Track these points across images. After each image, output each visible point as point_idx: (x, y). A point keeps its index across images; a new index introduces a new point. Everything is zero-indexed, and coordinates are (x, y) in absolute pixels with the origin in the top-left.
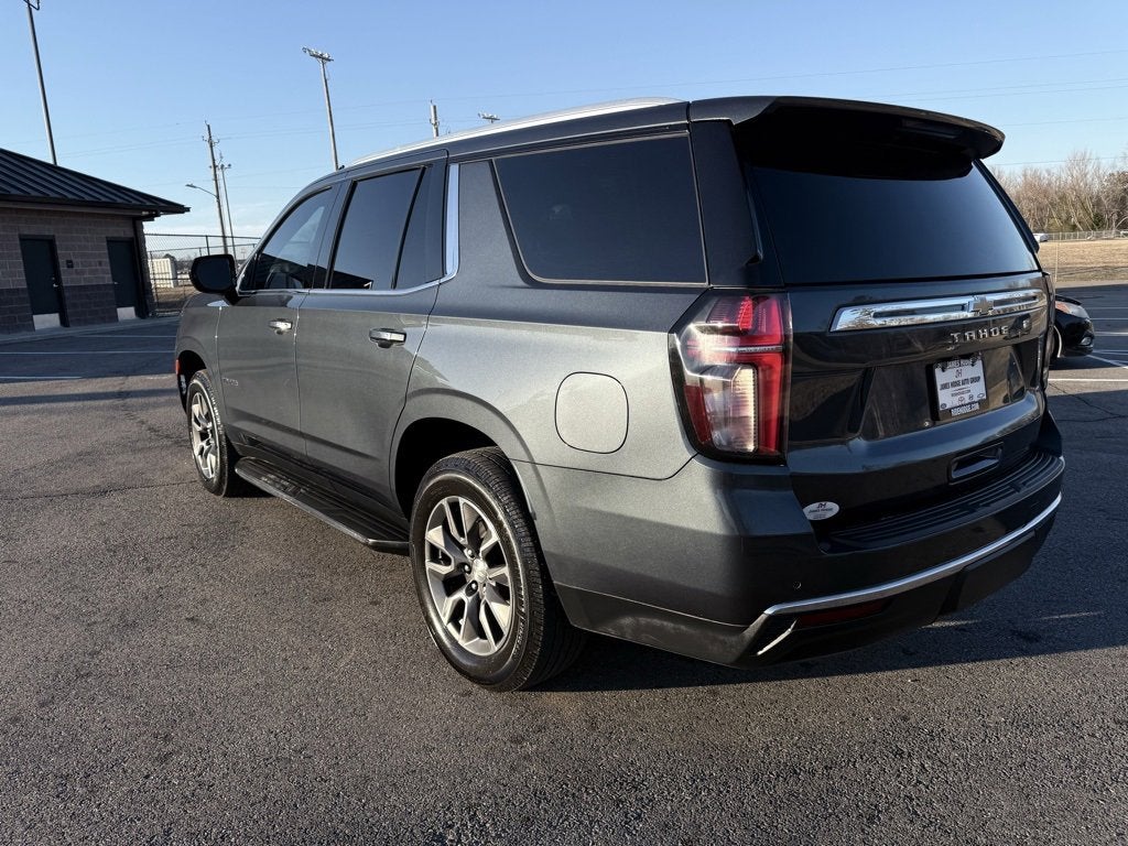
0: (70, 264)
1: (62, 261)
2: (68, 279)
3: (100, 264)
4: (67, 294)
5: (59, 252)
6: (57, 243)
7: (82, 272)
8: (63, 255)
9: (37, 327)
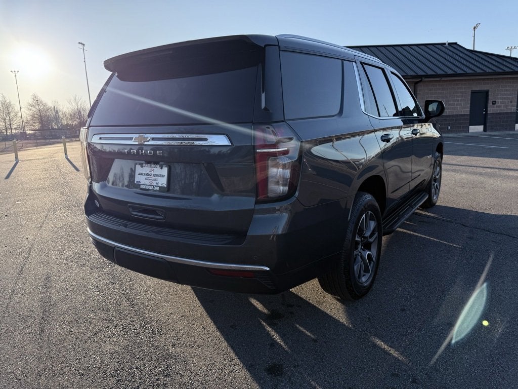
0: (494, 103)
1: (490, 102)
2: (491, 109)
3: (511, 102)
4: (489, 117)
5: (489, 97)
6: (490, 93)
7: (500, 106)
8: (491, 98)
9: (470, 131)
